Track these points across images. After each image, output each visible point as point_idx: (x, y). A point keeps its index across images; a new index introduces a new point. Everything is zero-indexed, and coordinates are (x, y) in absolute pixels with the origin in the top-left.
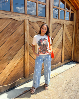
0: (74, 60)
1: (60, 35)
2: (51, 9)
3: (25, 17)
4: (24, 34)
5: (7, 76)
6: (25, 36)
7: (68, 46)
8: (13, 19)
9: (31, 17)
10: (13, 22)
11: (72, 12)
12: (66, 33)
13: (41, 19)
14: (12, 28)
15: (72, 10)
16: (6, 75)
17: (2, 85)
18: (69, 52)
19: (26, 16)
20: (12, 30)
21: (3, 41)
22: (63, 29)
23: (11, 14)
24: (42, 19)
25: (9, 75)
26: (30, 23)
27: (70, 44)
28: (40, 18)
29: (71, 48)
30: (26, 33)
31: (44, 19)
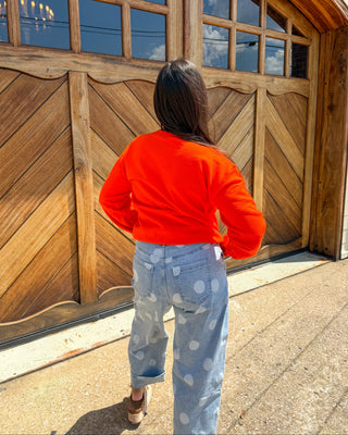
0: (312, 247)
1: (238, 138)
2: (193, 29)
3: (72, 64)
4: (71, 129)
6: (74, 139)
7: (281, 185)
8: (22, 73)
9: (99, 63)
10: (21, 81)
11: (298, 40)
12: (271, 128)
13: (145, 72)
14: (18, 105)
15: (295, 32)
18: (287, 211)
19: (77, 60)
20: (19, 115)
22: (252, 111)
23: (10, 53)
24: (147, 68)
25: (11, 286)
26: (95, 85)
27: (292, 174)
28: (138, 67)
29: (297, 195)
30: (79, 125)
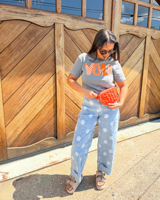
1: (136, 60)
3: (57, 19)
4: (55, 53)
5: (21, 130)
6: (56, 58)
7: (155, 85)
8: (32, 23)
9: (70, 19)
10: (32, 27)
12: (152, 56)
13: (92, 25)
14: (30, 39)
16: (18, 128)
17: (11, 146)
18: (157, 97)
19: (59, 17)
20: (30, 45)
21: (11, 64)
22: (143, 47)
23: (26, 12)
24: (94, 23)
25: (24, 129)
26: (68, 31)
28: (89, 22)
30: (59, 51)
31: (100, 24)
